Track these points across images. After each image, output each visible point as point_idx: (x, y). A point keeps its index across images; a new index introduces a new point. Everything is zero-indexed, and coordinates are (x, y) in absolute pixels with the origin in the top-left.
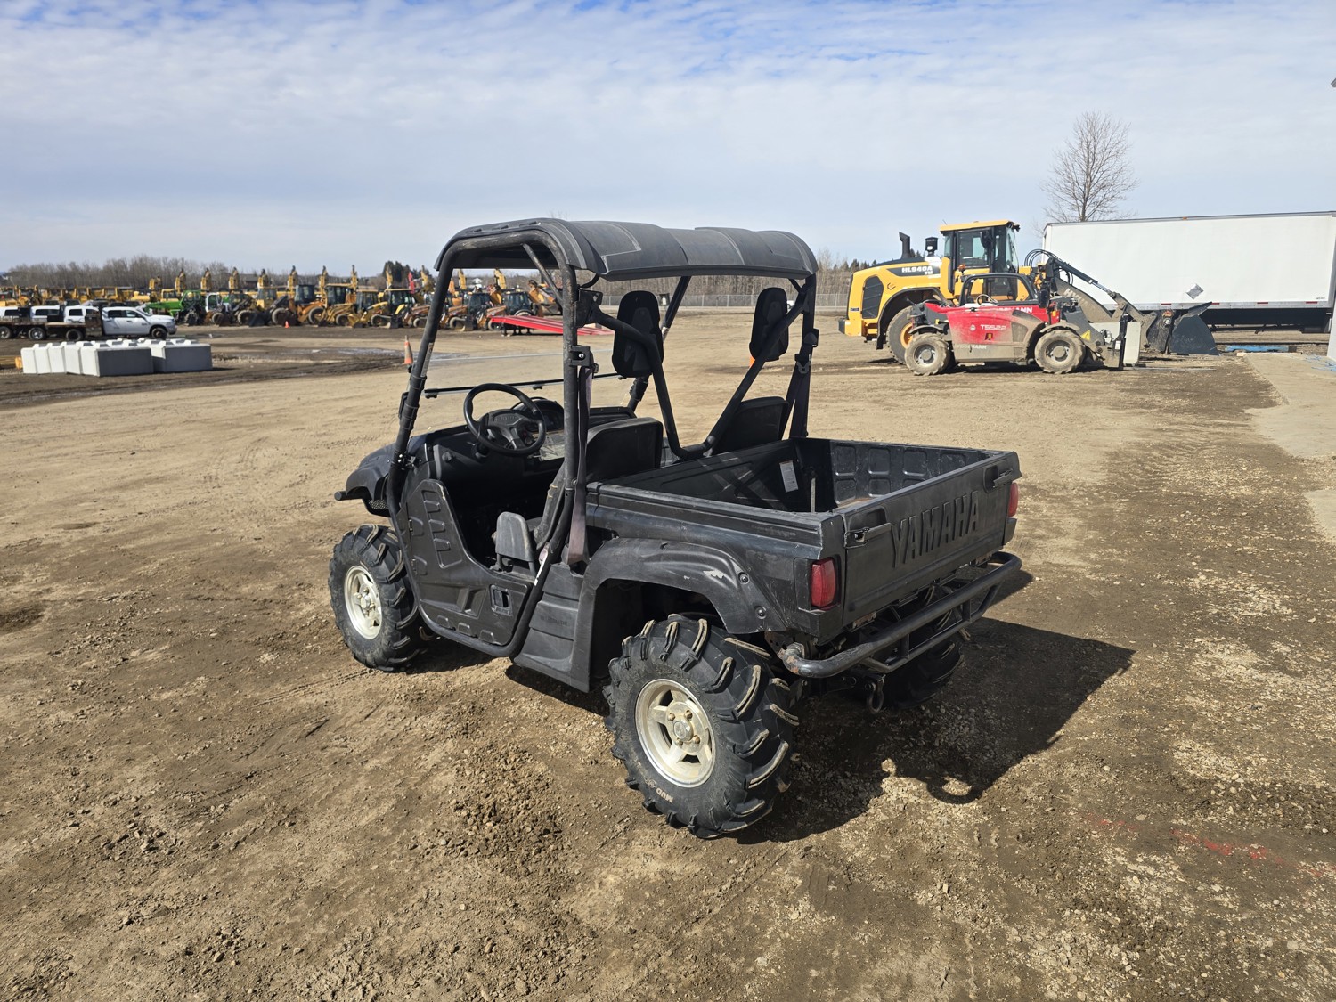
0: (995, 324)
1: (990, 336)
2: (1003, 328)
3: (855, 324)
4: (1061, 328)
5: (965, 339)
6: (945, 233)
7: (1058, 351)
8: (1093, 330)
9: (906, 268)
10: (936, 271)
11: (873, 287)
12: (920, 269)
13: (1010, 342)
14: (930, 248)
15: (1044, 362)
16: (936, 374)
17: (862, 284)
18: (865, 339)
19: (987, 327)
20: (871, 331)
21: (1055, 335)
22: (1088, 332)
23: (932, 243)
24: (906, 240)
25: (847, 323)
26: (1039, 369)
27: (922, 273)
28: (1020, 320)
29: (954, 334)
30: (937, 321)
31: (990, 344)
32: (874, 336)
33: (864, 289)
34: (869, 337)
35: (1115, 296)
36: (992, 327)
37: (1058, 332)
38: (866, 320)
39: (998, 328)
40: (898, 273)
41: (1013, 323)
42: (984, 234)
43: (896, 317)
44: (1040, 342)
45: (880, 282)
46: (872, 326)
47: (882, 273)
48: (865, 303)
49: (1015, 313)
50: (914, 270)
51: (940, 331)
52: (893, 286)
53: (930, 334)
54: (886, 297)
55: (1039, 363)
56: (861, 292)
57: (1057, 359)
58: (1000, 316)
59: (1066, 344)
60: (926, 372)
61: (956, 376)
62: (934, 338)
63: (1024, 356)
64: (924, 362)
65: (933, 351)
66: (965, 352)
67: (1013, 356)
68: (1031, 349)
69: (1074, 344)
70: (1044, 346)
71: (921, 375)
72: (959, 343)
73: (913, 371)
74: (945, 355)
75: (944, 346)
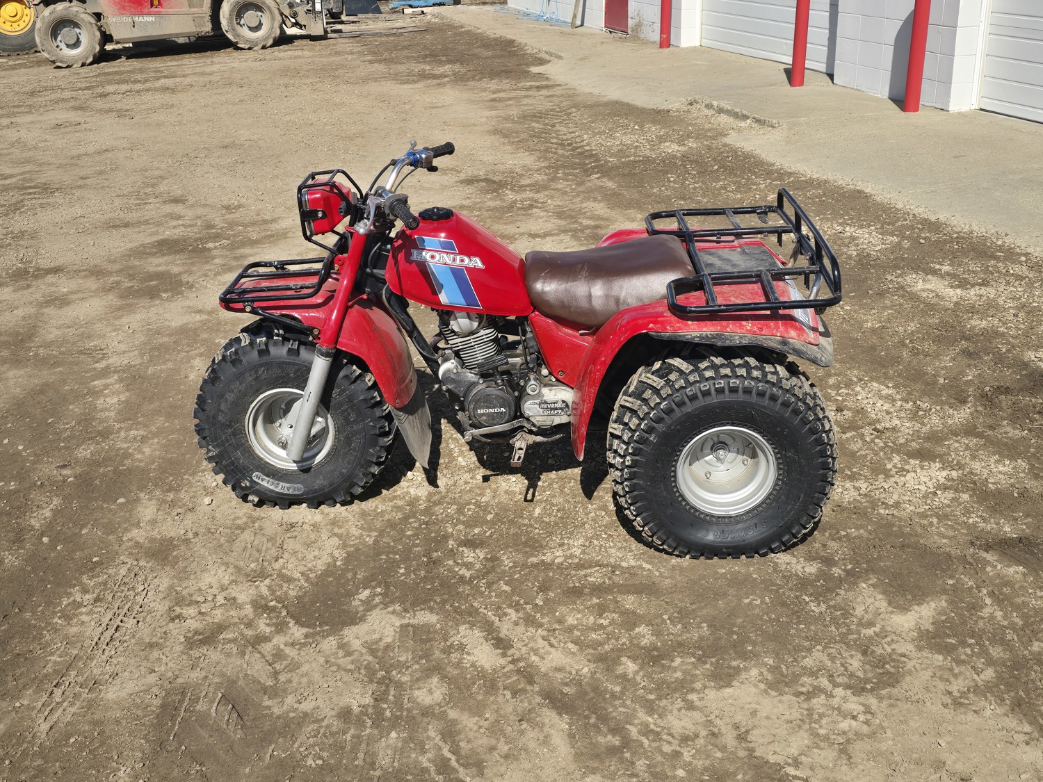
1: (155, 3)
5: (120, 9)
7: (250, 17)
13: (186, 9)
15: (237, 35)
16: (91, 64)
26: (234, 45)
31: (159, 14)
44: (225, 6)
57: (251, 29)
60: (76, 62)
61: (123, 64)
62: (75, 9)
63: (207, 28)
64: (68, 46)
65: (77, 30)
66: (126, 28)
67: (195, 30)
68: (215, 18)
69: (269, 8)
70: (231, 11)
71: (68, 67)
72: (114, 16)
73: (54, 62)
74: (98, 34)
75: (93, 21)
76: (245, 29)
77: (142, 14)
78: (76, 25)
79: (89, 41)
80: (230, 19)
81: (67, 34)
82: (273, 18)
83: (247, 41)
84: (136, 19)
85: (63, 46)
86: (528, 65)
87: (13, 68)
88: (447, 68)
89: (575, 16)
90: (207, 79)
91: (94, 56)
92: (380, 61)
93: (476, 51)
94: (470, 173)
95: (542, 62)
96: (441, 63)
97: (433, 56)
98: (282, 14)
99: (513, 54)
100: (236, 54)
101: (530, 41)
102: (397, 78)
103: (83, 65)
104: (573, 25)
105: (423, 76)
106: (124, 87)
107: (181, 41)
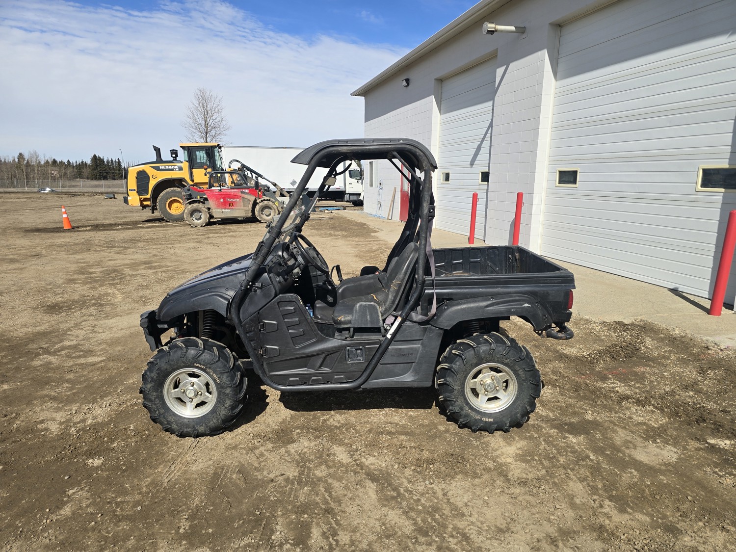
0: (234, 198)
1: (231, 204)
2: (238, 200)
3: (134, 199)
4: (267, 200)
5: (218, 207)
6: (183, 148)
7: (266, 211)
8: (278, 201)
9: (162, 166)
10: (181, 169)
11: (143, 178)
12: (170, 167)
13: (242, 208)
14: (174, 156)
15: (261, 218)
16: (204, 226)
17: (135, 175)
18: (141, 208)
19: (229, 200)
20: (145, 203)
21: (264, 204)
22: (277, 202)
23: (174, 153)
24: (158, 150)
25: (129, 198)
26: (260, 221)
27: (172, 170)
28: (246, 196)
29: (211, 203)
30: (199, 197)
31: (232, 209)
32: (147, 206)
33: (137, 178)
34: (144, 207)
35: (275, 185)
36: (232, 200)
37: (266, 202)
38: (141, 197)
39: (235, 200)
40: (157, 169)
41: (243, 198)
42: (206, 150)
43: (162, 194)
44: (257, 207)
45: (147, 174)
46: (145, 200)
47: (148, 169)
48: (138, 187)
49: (242, 192)
50: (167, 167)
51: (201, 202)
52: (156, 178)
53: (198, 204)
54: (152, 183)
55: (258, 218)
56: (135, 180)
57: (266, 216)
58: (235, 194)
59: (270, 208)
60: (199, 225)
61: (217, 227)
62: (201, 206)
63: (250, 214)
64: (196, 219)
65: (201, 214)
66: (219, 213)
67: (245, 215)
68: (253, 211)
69: (274, 208)
70: (259, 209)
71: (196, 227)
72: (215, 209)
73: (190, 225)
74: (208, 215)
75: (207, 210)
76: (264, 215)
77: (226, 209)
78: (200, 212)
79: (204, 218)
80: (259, 212)
81: (196, 215)
82: (275, 212)
83: (264, 220)
84: (223, 210)
85: (194, 219)
86: (370, 232)
87: (175, 226)
88: (340, 233)
89: (389, 216)
90: (248, 233)
91: (206, 223)
92: (315, 229)
93: (351, 227)
94: (347, 271)
95: (375, 232)
96: (338, 231)
97: (335, 228)
98: (278, 211)
99: (365, 228)
100: (260, 224)
101: (371, 223)
102: (321, 235)
103: (201, 226)
104: (388, 219)
105: (331, 235)
106: (217, 235)
107: (240, 219)
